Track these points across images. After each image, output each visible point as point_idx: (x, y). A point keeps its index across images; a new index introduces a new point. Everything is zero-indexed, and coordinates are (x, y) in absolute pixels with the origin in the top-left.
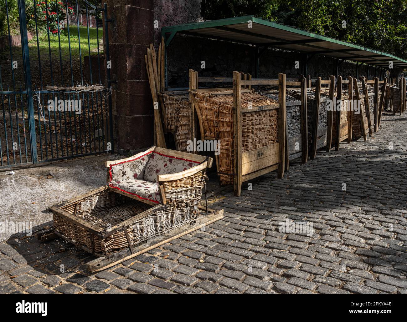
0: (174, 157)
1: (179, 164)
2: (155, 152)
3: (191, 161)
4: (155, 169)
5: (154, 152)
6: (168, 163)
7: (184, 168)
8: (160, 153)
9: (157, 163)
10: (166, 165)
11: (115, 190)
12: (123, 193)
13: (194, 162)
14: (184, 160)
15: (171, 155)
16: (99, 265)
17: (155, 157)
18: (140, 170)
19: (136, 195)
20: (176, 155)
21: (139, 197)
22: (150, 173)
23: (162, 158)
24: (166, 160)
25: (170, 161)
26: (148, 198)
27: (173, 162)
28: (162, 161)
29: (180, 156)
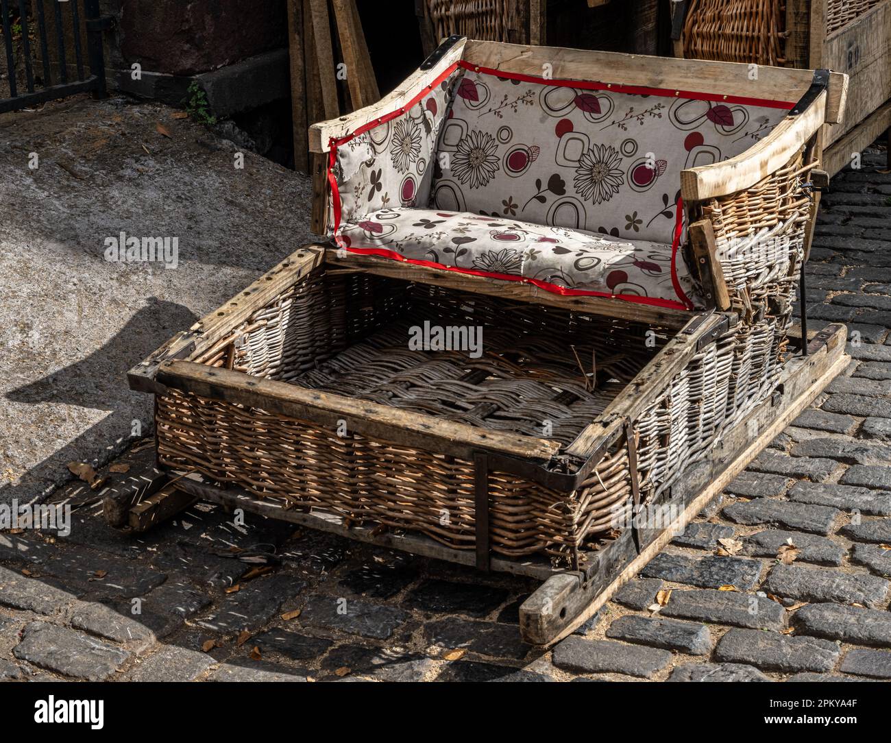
0: (599, 86)
1: (648, 119)
2: (472, 67)
3: (718, 98)
4: (502, 151)
5: (463, 64)
6: (578, 117)
7: (685, 134)
8: (503, 68)
9: (503, 122)
10: (564, 127)
11: (376, 265)
12: (436, 276)
13: (731, 99)
14: (670, 93)
15: (579, 78)
16: (563, 613)
17: (480, 91)
18: (423, 160)
19: (519, 277)
20: (608, 71)
21: (549, 287)
22: (474, 175)
23: (530, 93)
24: (559, 100)
25: (588, 104)
26: (607, 290)
27: (604, 110)
28: (535, 112)
29: (642, 79)
